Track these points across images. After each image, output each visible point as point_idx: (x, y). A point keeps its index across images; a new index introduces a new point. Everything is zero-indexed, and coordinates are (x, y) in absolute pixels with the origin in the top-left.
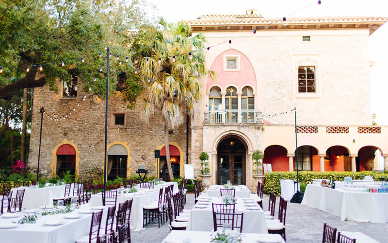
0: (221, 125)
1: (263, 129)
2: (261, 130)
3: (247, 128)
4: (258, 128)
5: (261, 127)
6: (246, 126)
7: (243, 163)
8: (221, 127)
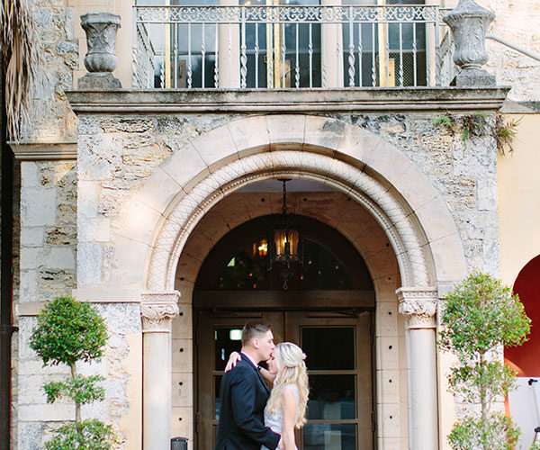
0: (205, 102)
1: (501, 135)
2: (489, 140)
3: (394, 126)
4: (471, 127)
5: (490, 119)
6: (384, 114)
7: (360, 373)
8: (207, 119)
